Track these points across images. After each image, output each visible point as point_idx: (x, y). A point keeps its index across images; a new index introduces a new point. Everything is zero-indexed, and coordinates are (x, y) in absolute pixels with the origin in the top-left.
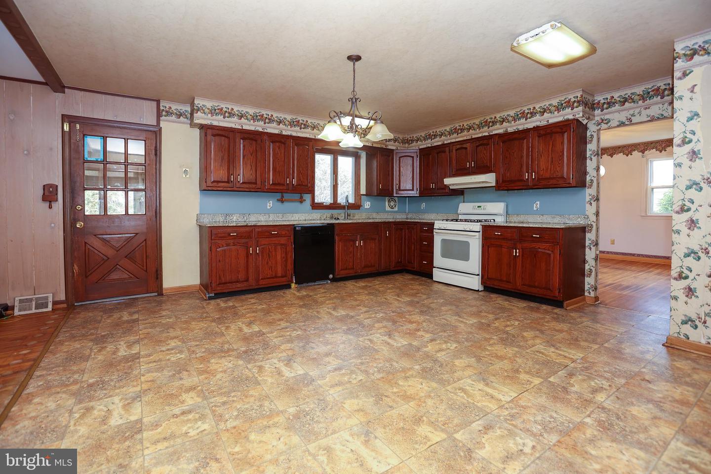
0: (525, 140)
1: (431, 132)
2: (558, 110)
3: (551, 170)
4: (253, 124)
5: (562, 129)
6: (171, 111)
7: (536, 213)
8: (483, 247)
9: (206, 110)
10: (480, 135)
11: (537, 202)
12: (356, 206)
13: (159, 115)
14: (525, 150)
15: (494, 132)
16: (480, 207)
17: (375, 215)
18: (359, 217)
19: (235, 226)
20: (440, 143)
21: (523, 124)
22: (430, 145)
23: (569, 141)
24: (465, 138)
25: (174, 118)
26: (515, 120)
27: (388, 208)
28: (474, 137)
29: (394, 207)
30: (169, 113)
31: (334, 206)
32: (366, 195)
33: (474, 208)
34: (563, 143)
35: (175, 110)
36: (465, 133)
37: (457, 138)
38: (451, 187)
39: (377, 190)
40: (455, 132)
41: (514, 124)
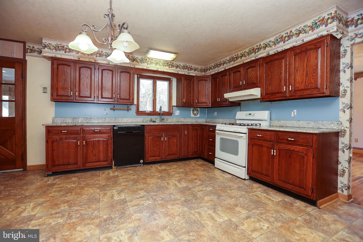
0: (284, 60)
1: (218, 62)
2: (312, 28)
3: (306, 82)
4: (88, 57)
5: (315, 45)
6: (34, 49)
7: (294, 119)
8: (248, 145)
9: (52, 47)
10: (249, 60)
11: (294, 111)
12: (169, 114)
13: (25, 51)
14: (283, 68)
15: (259, 56)
16: (251, 114)
17: (182, 120)
18: (170, 121)
19: (66, 126)
20: (223, 69)
21: (282, 46)
22: (217, 72)
23: (323, 55)
24: (239, 64)
25: (36, 54)
26: (275, 44)
27: (192, 115)
28: (245, 62)
29: (197, 114)
30: (32, 51)
31: (154, 113)
32: (176, 106)
33: (246, 115)
34: (317, 58)
35: (37, 48)
36: (239, 60)
37: (234, 64)
38: (230, 100)
39: (182, 103)
40: (233, 60)
41: (275, 48)
